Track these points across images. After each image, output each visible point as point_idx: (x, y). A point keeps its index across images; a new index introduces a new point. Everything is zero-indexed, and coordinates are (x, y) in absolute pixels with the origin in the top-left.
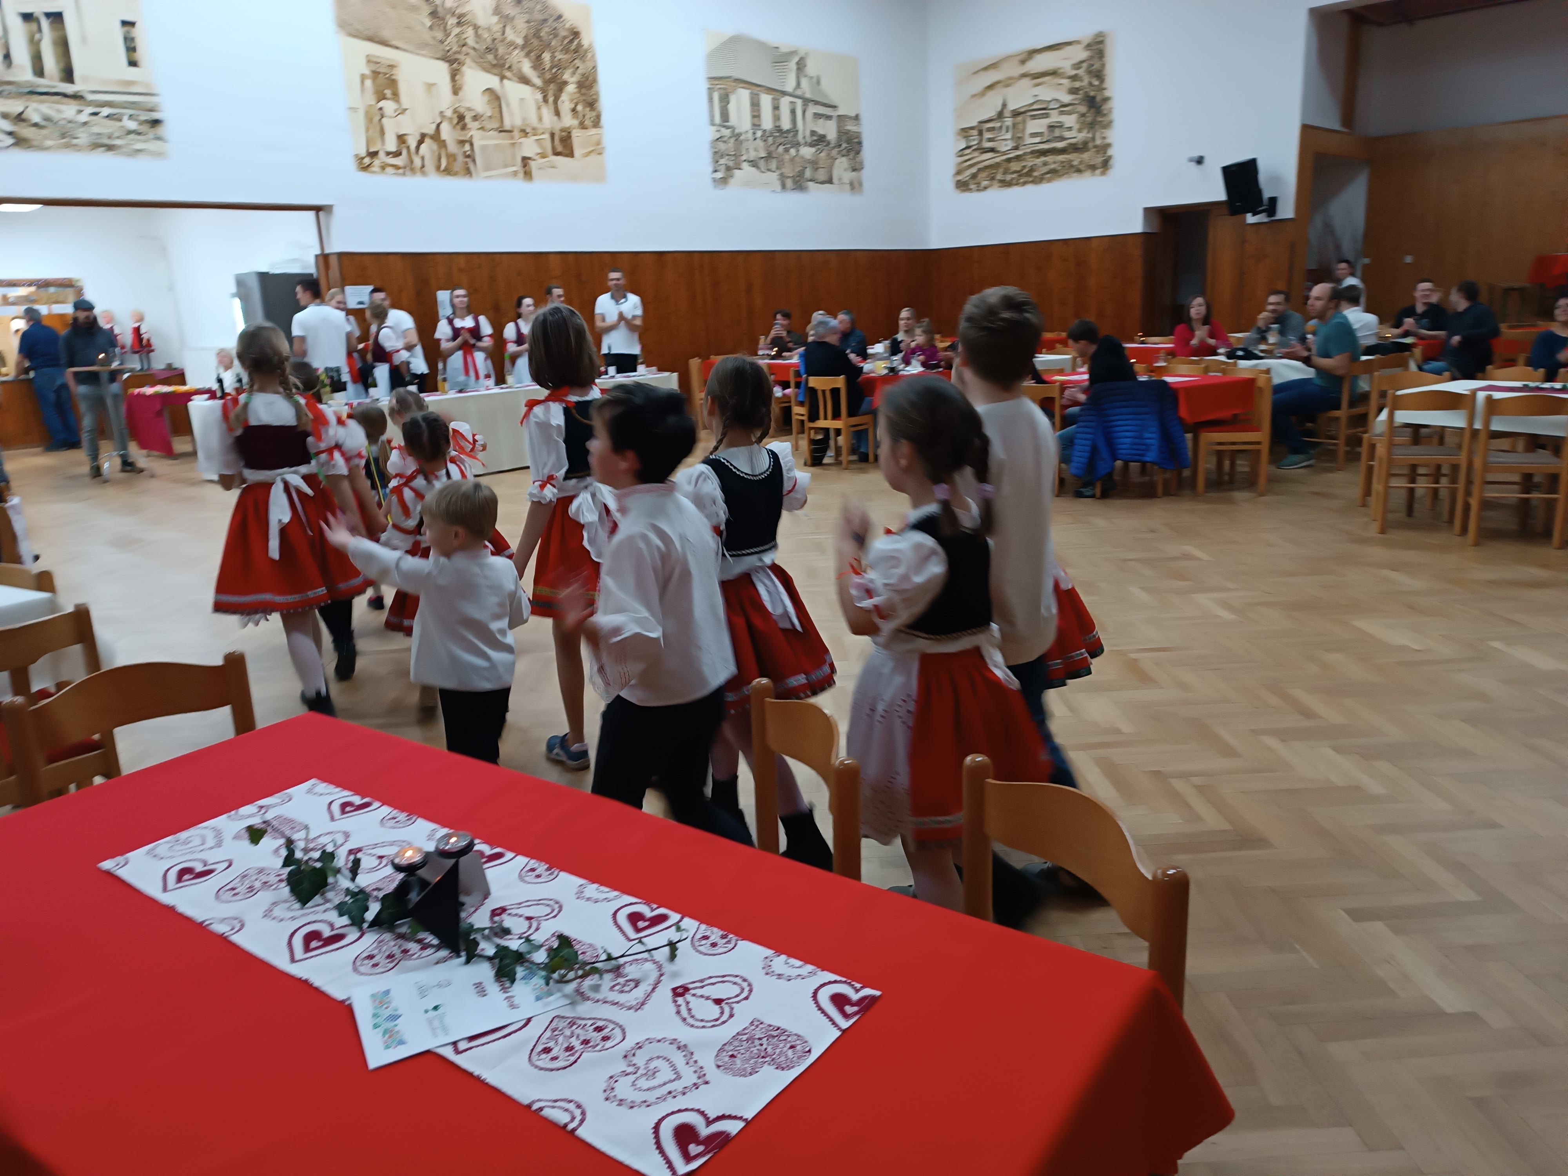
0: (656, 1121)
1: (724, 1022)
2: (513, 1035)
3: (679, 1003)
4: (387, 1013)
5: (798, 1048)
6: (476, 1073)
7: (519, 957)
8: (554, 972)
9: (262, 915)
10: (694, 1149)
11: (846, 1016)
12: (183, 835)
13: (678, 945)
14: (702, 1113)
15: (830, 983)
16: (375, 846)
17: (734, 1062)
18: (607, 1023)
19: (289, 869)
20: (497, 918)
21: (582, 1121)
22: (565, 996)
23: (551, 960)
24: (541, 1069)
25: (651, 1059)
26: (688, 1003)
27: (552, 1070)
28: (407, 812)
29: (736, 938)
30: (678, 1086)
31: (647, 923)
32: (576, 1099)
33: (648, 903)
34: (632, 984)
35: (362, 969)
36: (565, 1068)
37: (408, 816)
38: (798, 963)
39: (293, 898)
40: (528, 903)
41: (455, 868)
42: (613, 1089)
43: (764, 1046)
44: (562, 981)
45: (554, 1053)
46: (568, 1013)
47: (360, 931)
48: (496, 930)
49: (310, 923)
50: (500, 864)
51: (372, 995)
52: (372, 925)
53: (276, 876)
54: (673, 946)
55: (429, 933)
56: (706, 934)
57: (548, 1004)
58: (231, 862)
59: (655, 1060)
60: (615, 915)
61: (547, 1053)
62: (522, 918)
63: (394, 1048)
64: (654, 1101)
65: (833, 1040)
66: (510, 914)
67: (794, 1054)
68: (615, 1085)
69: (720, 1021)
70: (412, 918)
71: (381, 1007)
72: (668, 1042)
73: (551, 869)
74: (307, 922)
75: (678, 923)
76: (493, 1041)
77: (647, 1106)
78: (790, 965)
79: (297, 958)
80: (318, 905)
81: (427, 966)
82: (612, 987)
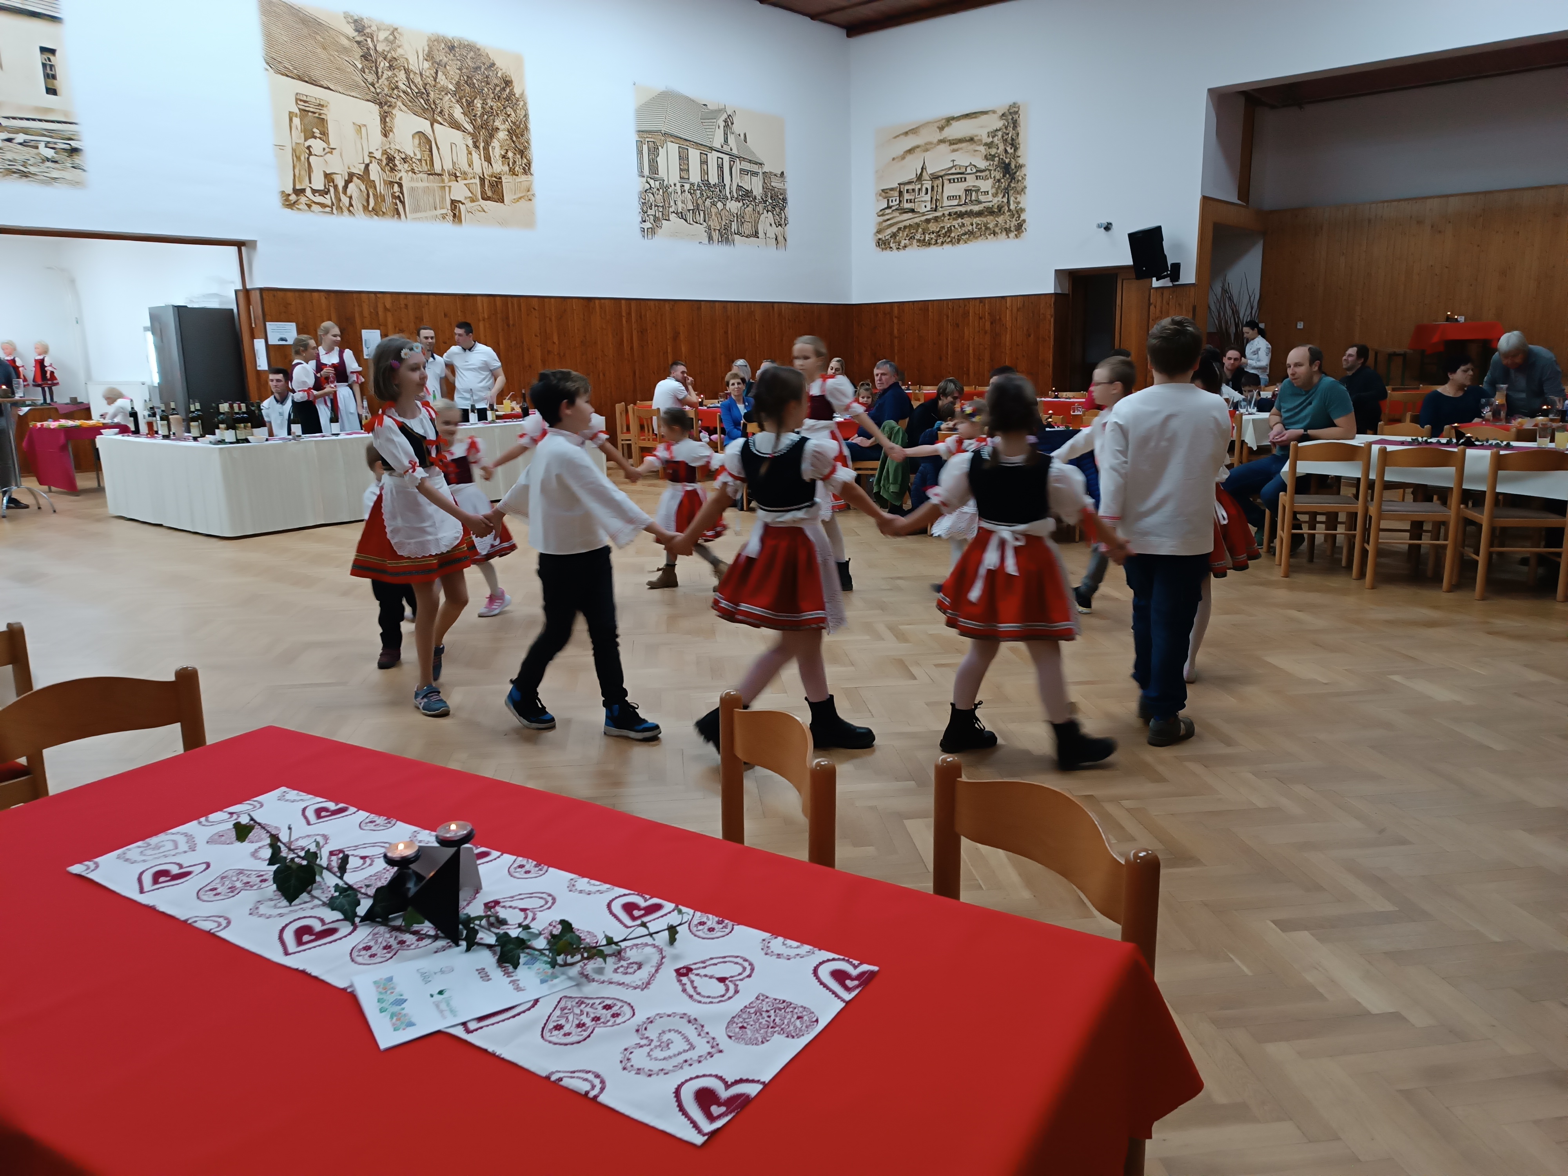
0: (676, 1086)
1: (730, 998)
2: (522, 1015)
3: (683, 982)
4: (392, 998)
5: (806, 1018)
6: (490, 1050)
7: (521, 944)
8: (559, 955)
9: (248, 912)
10: (715, 1110)
11: (848, 989)
12: (153, 840)
13: (677, 929)
14: (720, 1078)
15: (828, 960)
16: (356, 847)
17: (746, 1032)
18: (615, 1002)
19: (274, 867)
20: (492, 910)
21: (602, 1089)
22: (570, 978)
23: (553, 946)
24: (555, 1044)
25: (664, 1032)
26: (692, 982)
27: (566, 1044)
28: (384, 816)
29: (732, 923)
30: (693, 1055)
31: (642, 912)
32: (593, 1070)
33: (641, 893)
34: (635, 967)
35: (359, 959)
36: (579, 1042)
37: (386, 820)
38: (795, 944)
39: (277, 897)
40: (521, 897)
41: (456, 857)
42: (629, 1059)
43: (772, 1018)
44: (566, 964)
45: (566, 1029)
46: (574, 993)
47: (352, 925)
48: (492, 919)
49: (299, 919)
50: (487, 862)
51: (375, 982)
52: (364, 919)
53: (259, 876)
54: (672, 930)
55: (427, 923)
56: (702, 920)
57: (555, 985)
58: (208, 865)
59: (667, 1033)
60: (609, 906)
61: (559, 1030)
62: (517, 910)
63: (404, 1029)
64: (671, 1068)
65: (838, 1010)
66: (504, 907)
67: (802, 1023)
68: (631, 1056)
69: (726, 997)
70: (410, 909)
71: (386, 992)
72: (678, 1017)
73: (540, 865)
74: (297, 918)
75: (673, 910)
76: (503, 1021)
77: (665, 1074)
78: (788, 945)
79: (290, 950)
80: (305, 902)
81: (426, 955)
82: (615, 970)
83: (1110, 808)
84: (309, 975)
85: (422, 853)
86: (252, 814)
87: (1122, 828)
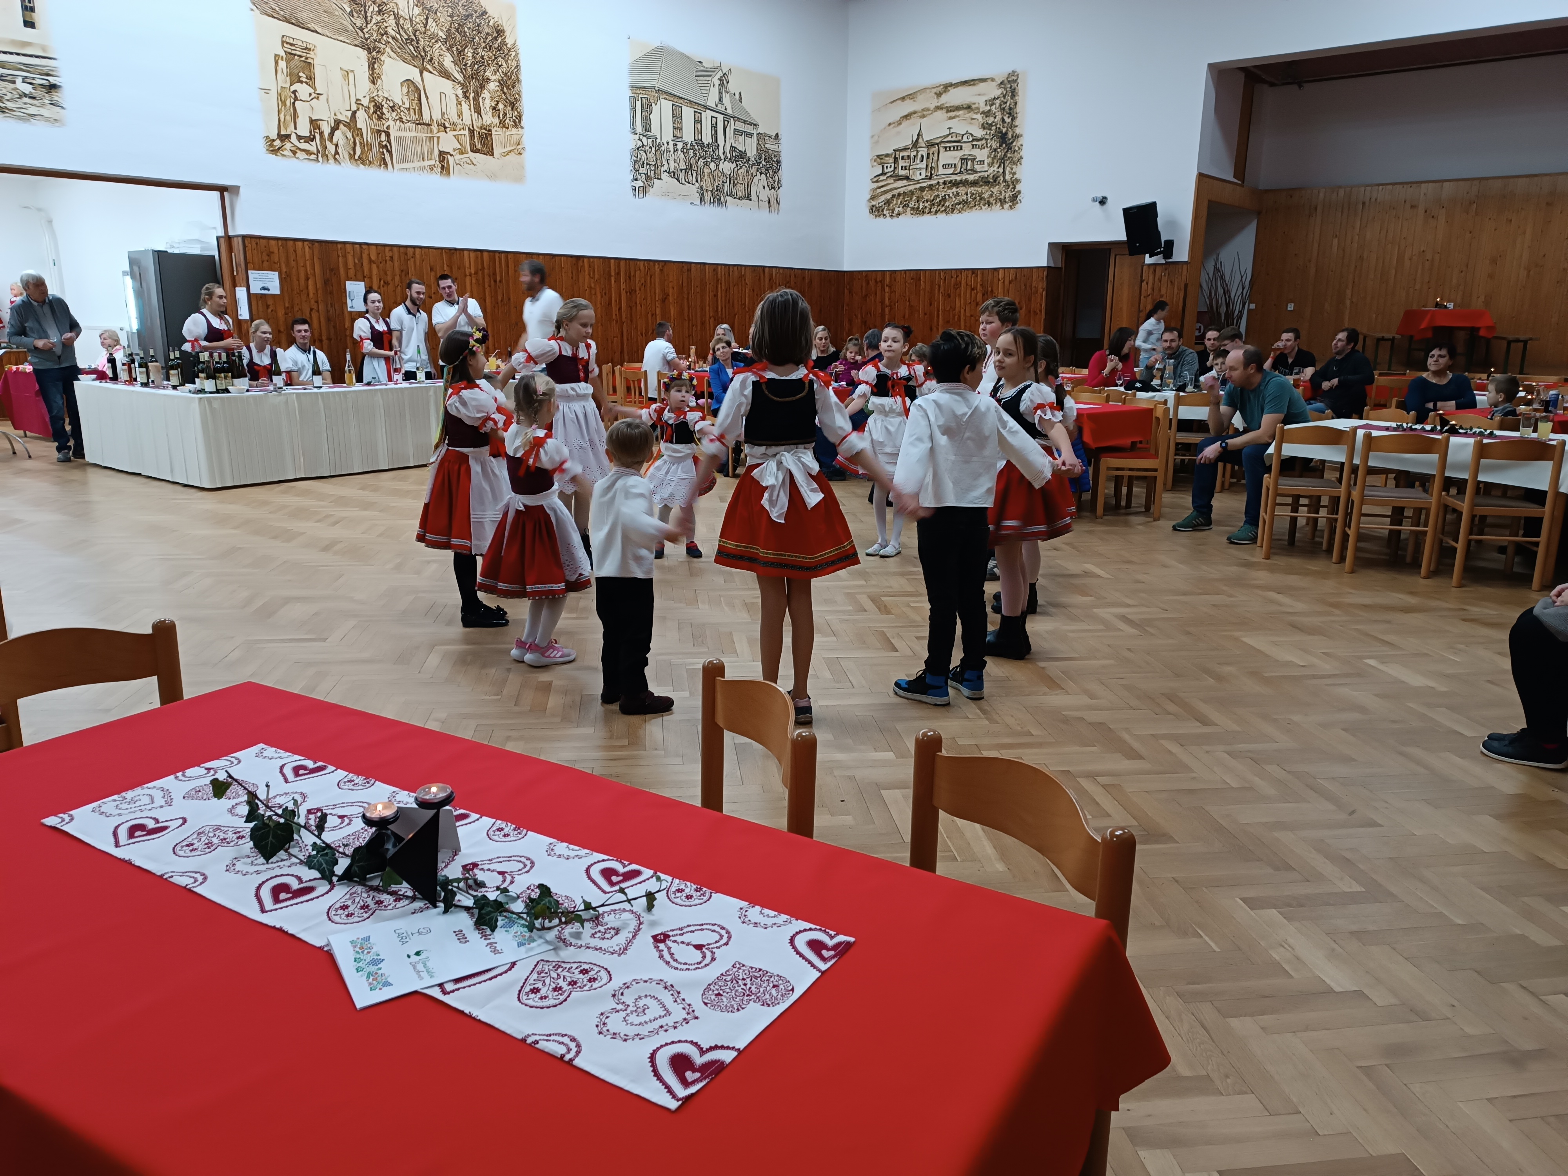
0: (652, 1051)
1: (706, 965)
2: (499, 977)
3: (661, 948)
4: (368, 958)
5: (781, 987)
6: (467, 1011)
7: (499, 907)
8: (537, 919)
9: (225, 868)
10: (690, 1076)
11: (824, 959)
12: (129, 794)
13: (656, 895)
14: (696, 1044)
15: (805, 930)
16: (335, 806)
17: (722, 999)
18: (592, 966)
19: (251, 825)
20: (470, 872)
21: (578, 1053)
22: (547, 942)
23: (531, 910)
24: (531, 1007)
25: (640, 997)
26: (669, 948)
27: (542, 1008)
28: (362, 775)
29: (710, 891)
30: (669, 1021)
31: (621, 878)
32: (569, 1033)
33: (619, 859)
34: (613, 932)
35: (337, 919)
36: (555, 1006)
37: (365, 779)
38: (772, 913)
39: (254, 854)
40: (500, 860)
41: (435, 819)
42: (604, 1024)
43: (748, 986)
44: (543, 928)
45: (543, 992)
46: (551, 957)
47: (330, 884)
48: (470, 882)
49: (276, 876)
50: (466, 824)
51: (352, 942)
52: (341, 878)
53: (235, 833)
54: (650, 897)
55: (405, 884)
56: (680, 887)
57: (532, 949)
58: (185, 820)
59: (643, 998)
60: (587, 871)
61: (536, 993)
62: (495, 873)
63: (380, 989)
64: (647, 1034)
65: (814, 980)
66: (482, 869)
67: (778, 992)
68: (607, 1021)
69: (703, 964)
70: (388, 869)
71: (363, 952)
72: (654, 983)
73: (519, 829)
74: (274, 875)
75: (652, 877)
76: (480, 983)
77: (640, 1039)
78: (765, 914)
79: (267, 909)
80: (282, 860)
81: (403, 915)
82: (593, 934)
83: (1085, 783)
84: (287, 933)
85: (401, 813)
86: (229, 770)
87: (1097, 804)
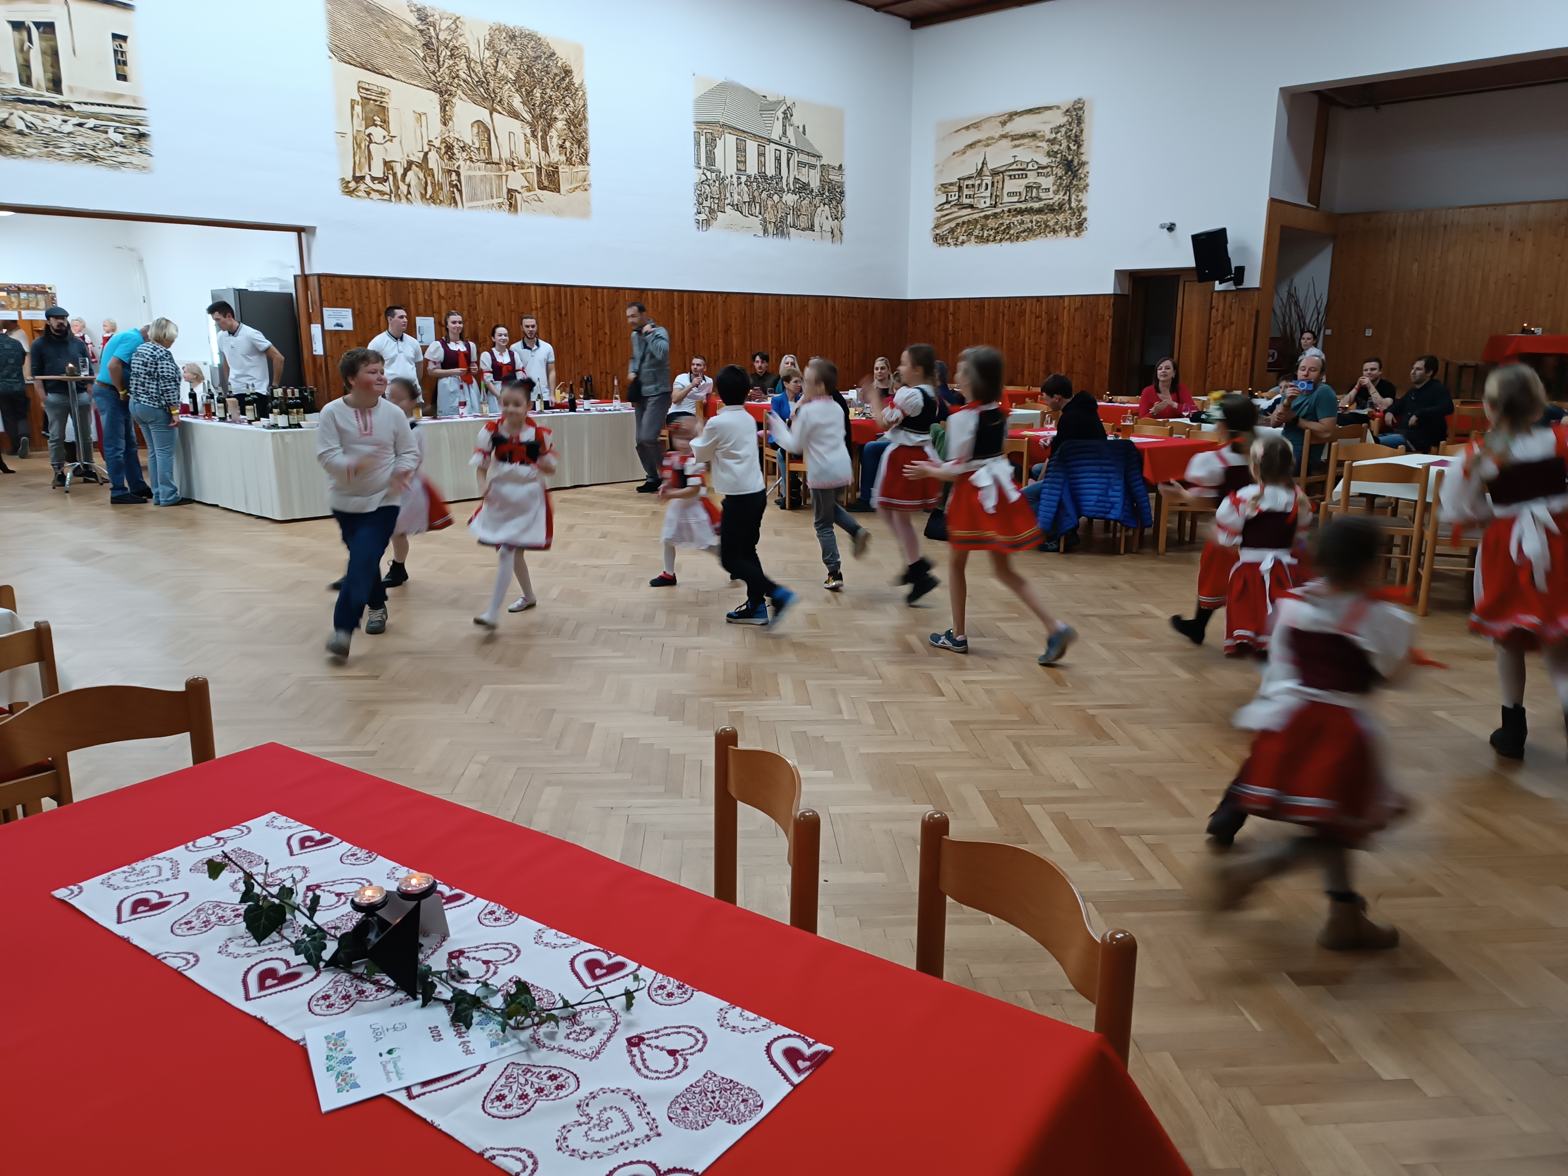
0: (608, 1173)
1: (677, 1074)
2: (467, 1081)
3: (633, 1053)
4: (340, 1056)
5: (751, 1101)
6: (429, 1120)
7: (476, 1002)
8: (510, 1019)
9: (218, 949)
11: (798, 1071)
12: (139, 865)
13: (635, 994)
14: (653, 1166)
15: (784, 1036)
16: (334, 883)
17: (688, 1114)
18: (562, 1071)
19: (246, 905)
20: (454, 961)
21: (534, 1171)
22: (521, 1043)
23: (508, 1006)
24: (493, 1117)
25: (605, 1109)
26: (642, 1053)
27: (504, 1118)
28: (366, 849)
29: (692, 988)
30: (630, 1137)
31: (604, 971)
32: (528, 1148)
33: (606, 950)
34: (588, 1033)
35: (317, 1010)
36: (518, 1116)
37: (367, 853)
38: (752, 1016)
39: (249, 935)
40: (487, 947)
41: (416, 911)
42: (565, 1138)
43: (717, 1100)
44: (519, 1027)
45: (508, 1100)
46: (523, 1060)
47: (316, 970)
49: (266, 960)
50: (459, 906)
51: (326, 1038)
52: (328, 964)
53: (233, 911)
54: (629, 995)
55: (386, 975)
56: (663, 984)
57: (503, 1050)
58: (187, 895)
59: (608, 1110)
60: (572, 962)
61: (501, 1101)
62: (480, 962)
63: (348, 1091)
64: (606, 1151)
65: (785, 1094)
66: (468, 958)
67: (746, 1107)
68: (568, 1135)
69: (674, 1073)
70: (370, 959)
71: (336, 1049)
72: (622, 1093)
73: (511, 912)
74: (263, 959)
76: (447, 1087)
77: (599, 1157)
78: (745, 1017)
79: (251, 996)
80: (275, 942)
81: (382, 1008)
82: (568, 1035)
84: (266, 1024)
